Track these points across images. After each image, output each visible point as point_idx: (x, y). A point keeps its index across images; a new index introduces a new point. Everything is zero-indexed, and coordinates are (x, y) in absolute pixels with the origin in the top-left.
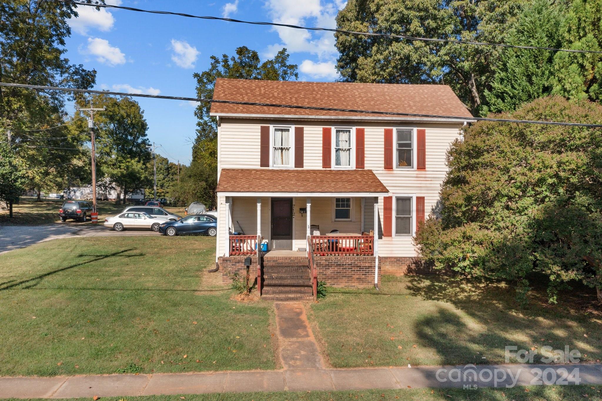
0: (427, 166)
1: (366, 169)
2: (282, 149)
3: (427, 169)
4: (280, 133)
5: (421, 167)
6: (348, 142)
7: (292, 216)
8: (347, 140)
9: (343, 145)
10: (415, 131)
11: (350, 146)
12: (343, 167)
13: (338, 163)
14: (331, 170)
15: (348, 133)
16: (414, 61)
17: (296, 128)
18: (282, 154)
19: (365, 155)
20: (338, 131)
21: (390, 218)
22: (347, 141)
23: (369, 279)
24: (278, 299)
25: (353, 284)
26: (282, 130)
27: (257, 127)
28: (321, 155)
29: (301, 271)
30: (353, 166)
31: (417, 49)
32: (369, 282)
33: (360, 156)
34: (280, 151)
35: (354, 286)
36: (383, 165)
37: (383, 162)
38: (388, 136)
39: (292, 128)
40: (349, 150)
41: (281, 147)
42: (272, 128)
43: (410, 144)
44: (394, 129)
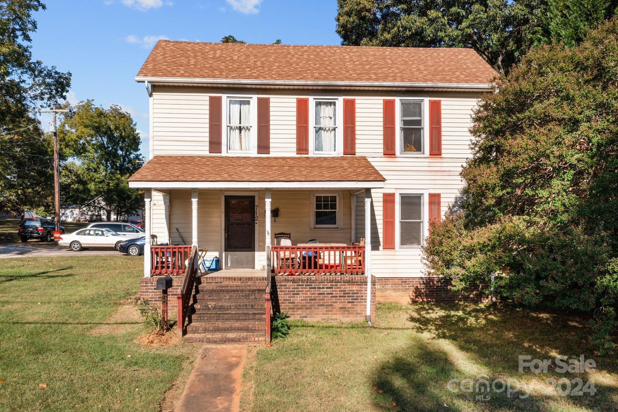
0: (443, 151)
1: (357, 155)
2: (240, 129)
3: (443, 156)
4: (237, 106)
5: (435, 152)
6: (333, 119)
7: (254, 220)
8: (332, 115)
9: (326, 123)
10: (426, 101)
11: (335, 124)
12: (327, 152)
13: (318, 148)
14: (307, 158)
15: (333, 106)
16: (429, 36)
17: (259, 100)
18: (240, 136)
19: (357, 137)
20: (318, 104)
21: (393, 223)
22: (331, 118)
23: (358, 309)
24: (209, 341)
25: (335, 317)
27: (204, 98)
28: (295, 136)
29: (253, 297)
30: (339, 151)
31: (432, 21)
32: (357, 314)
33: (349, 138)
34: (237, 131)
35: (337, 319)
36: (382, 151)
37: (382, 146)
38: (389, 108)
39: (254, 99)
40: (334, 129)
41: (238, 125)
42: (225, 98)
43: (420, 120)
44: (398, 100)
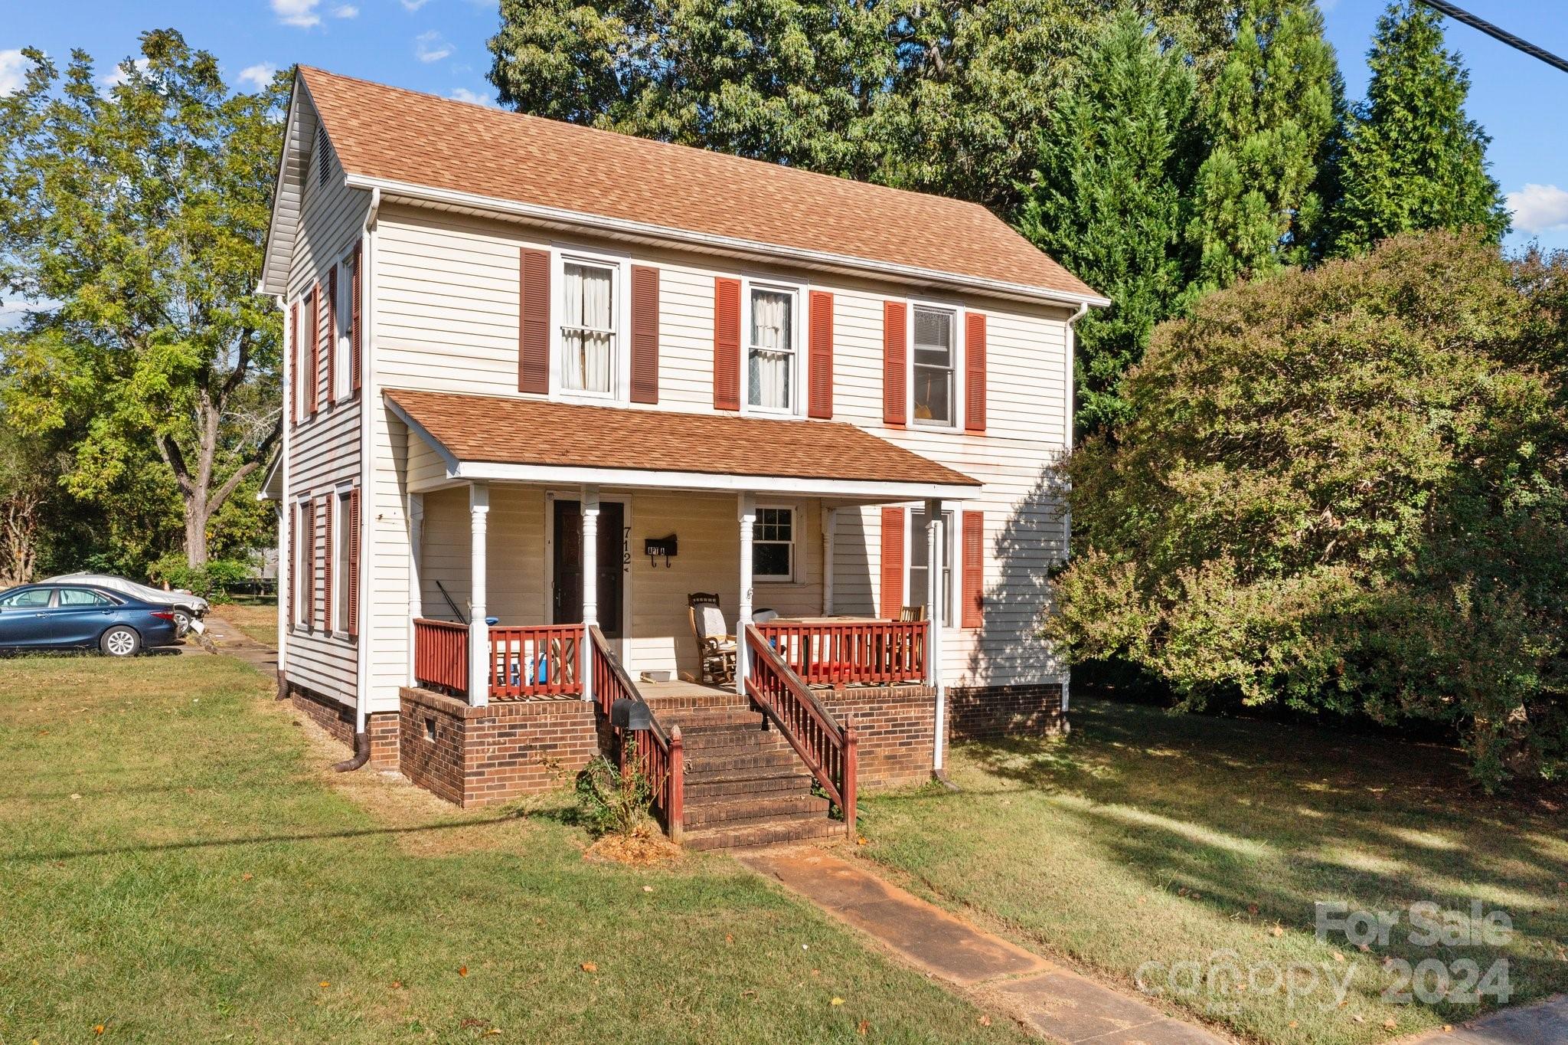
0: (989, 423)
1: (835, 419)
2: (583, 337)
3: (988, 432)
4: (577, 279)
5: (975, 424)
6: (781, 333)
7: (622, 563)
8: (780, 324)
9: (770, 342)
10: (960, 314)
11: (789, 346)
12: (770, 409)
13: (756, 396)
14: (739, 418)
15: (781, 305)
17: (635, 269)
18: (582, 352)
19: (835, 379)
20: (756, 295)
21: (899, 572)
22: (776, 330)
23: (920, 756)
25: (876, 777)
26: (585, 272)
27: (508, 251)
28: (711, 366)
30: (800, 409)
32: (916, 767)
33: (820, 381)
34: (577, 342)
35: (879, 782)
36: (880, 413)
37: (880, 403)
38: (894, 319)
39: (624, 267)
40: (786, 357)
41: (579, 327)
42: (557, 256)
43: (947, 353)
44: (910, 304)
